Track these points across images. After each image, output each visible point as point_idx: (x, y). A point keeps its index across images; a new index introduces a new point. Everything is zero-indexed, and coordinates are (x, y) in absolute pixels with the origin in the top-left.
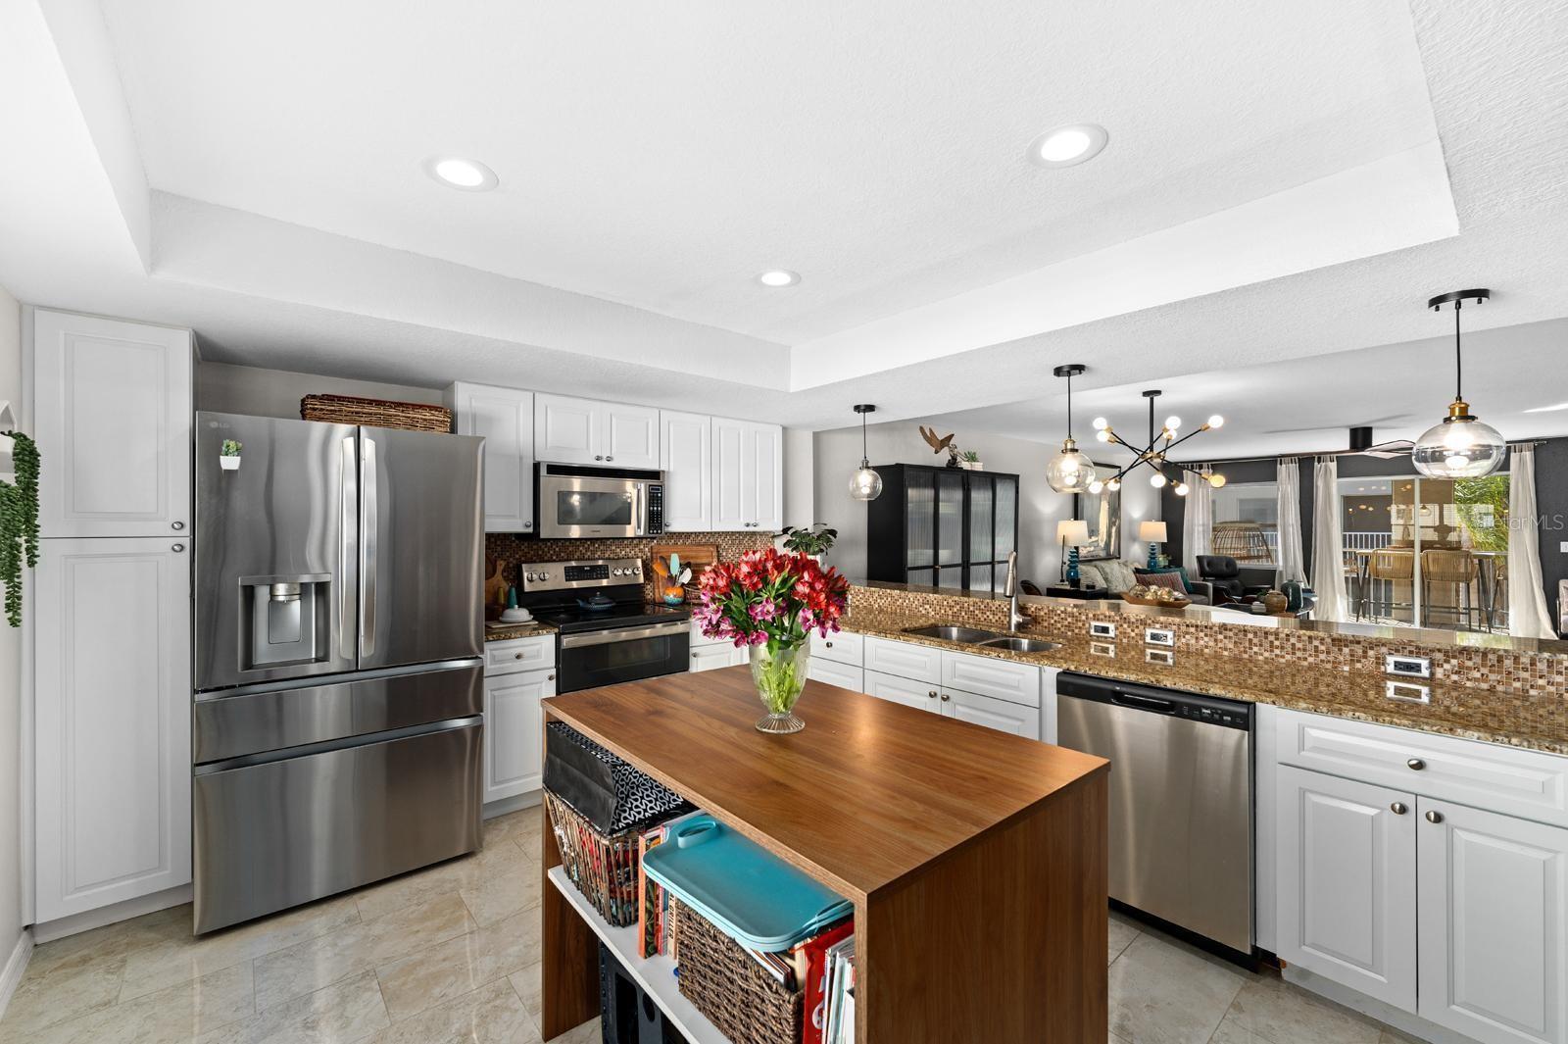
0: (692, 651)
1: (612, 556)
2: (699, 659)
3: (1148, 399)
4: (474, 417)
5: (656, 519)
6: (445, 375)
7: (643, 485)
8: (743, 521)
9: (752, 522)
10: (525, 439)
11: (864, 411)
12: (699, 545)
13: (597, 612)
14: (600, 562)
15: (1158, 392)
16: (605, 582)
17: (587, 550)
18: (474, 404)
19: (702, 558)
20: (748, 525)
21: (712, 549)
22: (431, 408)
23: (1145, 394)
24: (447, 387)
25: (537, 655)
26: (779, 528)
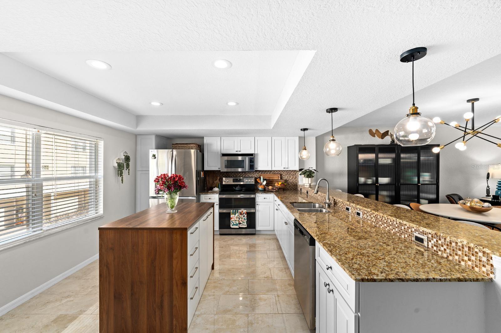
0: (256, 203)
1: (248, 176)
2: (260, 206)
3: (470, 104)
4: (208, 144)
5: (252, 166)
6: (201, 135)
7: (247, 158)
8: (283, 167)
9: (286, 167)
10: (219, 148)
11: (304, 131)
12: (275, 174)
13: (237, 190)
14: (241, 178)
15: (477, 100)
16: (242, 183)
17: (241, 175)
18: (208, 141)
19: (274, 178)
20: (284, 168)
21: (278, 175)
22: (192, 144)
23: (468, 101)
24: (203, 138)
25: (215, 199)
26: (298, 169)
